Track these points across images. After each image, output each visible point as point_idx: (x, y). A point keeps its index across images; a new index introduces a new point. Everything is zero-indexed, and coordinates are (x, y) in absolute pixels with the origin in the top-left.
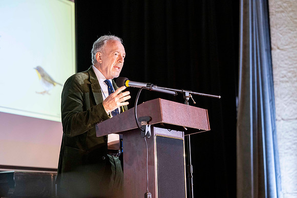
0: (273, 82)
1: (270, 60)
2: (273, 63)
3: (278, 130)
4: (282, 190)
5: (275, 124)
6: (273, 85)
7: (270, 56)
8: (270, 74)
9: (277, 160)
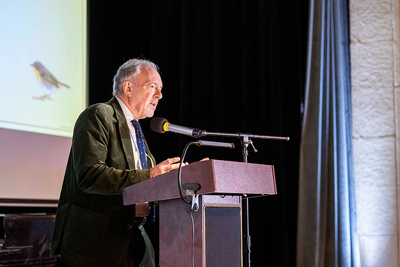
5: (351, 143)
6: (351, 90)
8: (346, 75)
9: (352, 191)
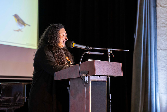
0: (157, 26)
1: (155, 13)
2: (157, 15)
3: (158, 56)
4: (159, 92)
5: (156, 52)
6: (156, 28)
7: (155, 10)
8: (155, 22)
9: (156, 74)
